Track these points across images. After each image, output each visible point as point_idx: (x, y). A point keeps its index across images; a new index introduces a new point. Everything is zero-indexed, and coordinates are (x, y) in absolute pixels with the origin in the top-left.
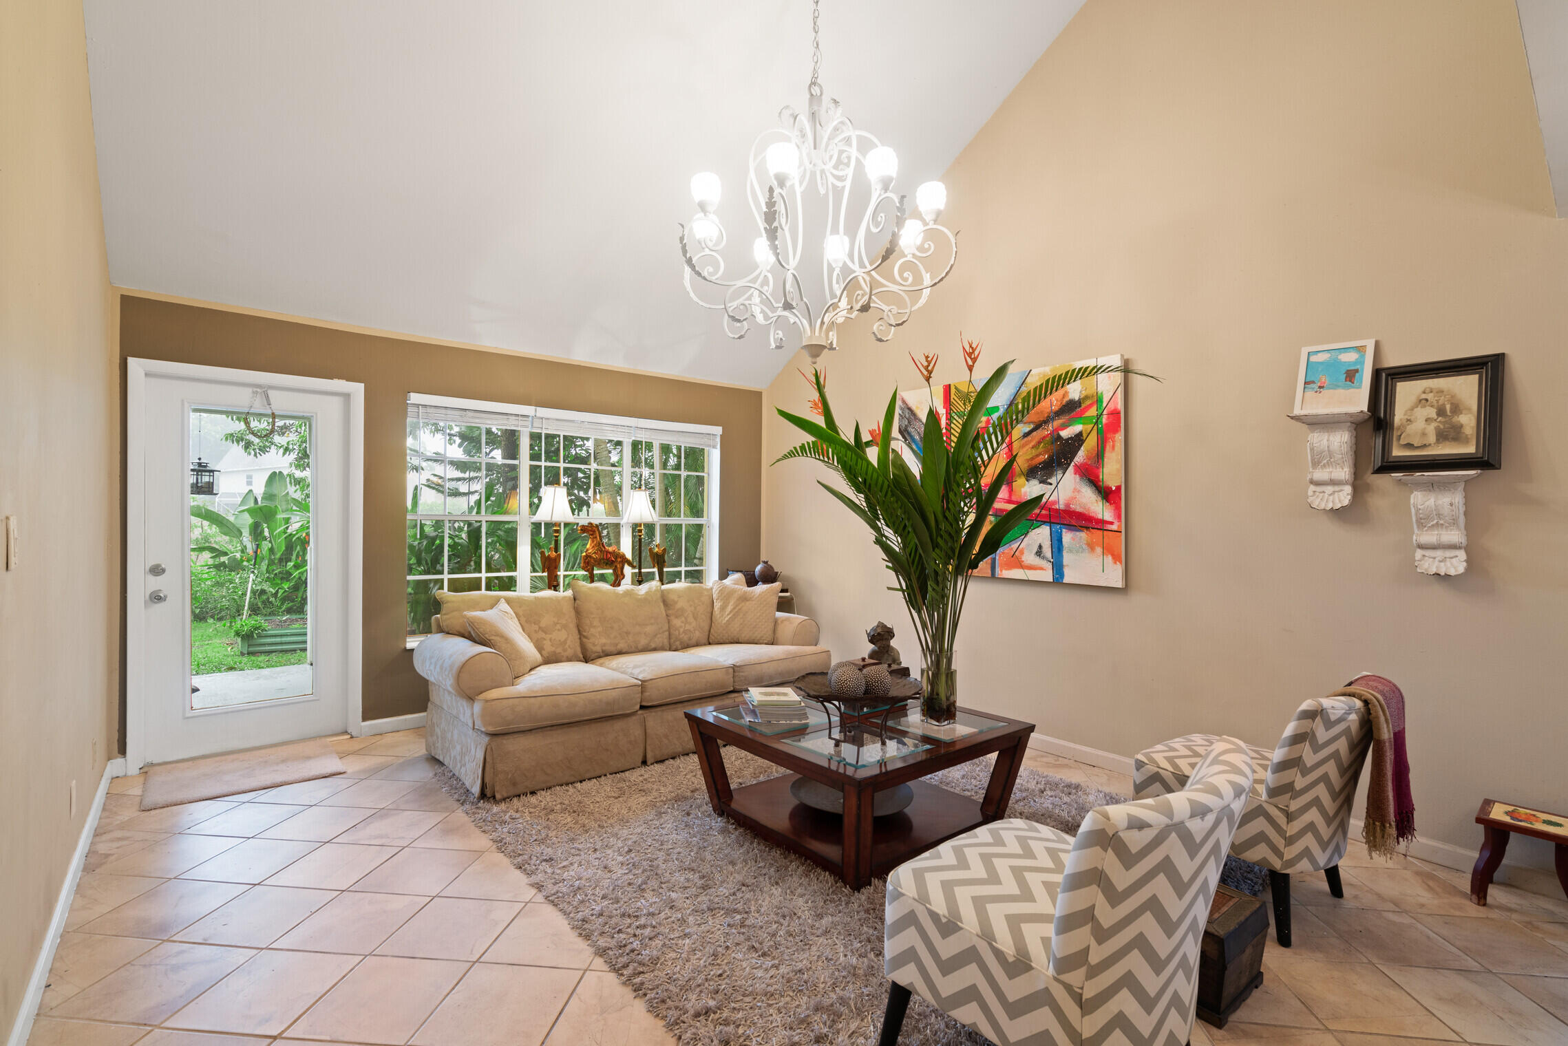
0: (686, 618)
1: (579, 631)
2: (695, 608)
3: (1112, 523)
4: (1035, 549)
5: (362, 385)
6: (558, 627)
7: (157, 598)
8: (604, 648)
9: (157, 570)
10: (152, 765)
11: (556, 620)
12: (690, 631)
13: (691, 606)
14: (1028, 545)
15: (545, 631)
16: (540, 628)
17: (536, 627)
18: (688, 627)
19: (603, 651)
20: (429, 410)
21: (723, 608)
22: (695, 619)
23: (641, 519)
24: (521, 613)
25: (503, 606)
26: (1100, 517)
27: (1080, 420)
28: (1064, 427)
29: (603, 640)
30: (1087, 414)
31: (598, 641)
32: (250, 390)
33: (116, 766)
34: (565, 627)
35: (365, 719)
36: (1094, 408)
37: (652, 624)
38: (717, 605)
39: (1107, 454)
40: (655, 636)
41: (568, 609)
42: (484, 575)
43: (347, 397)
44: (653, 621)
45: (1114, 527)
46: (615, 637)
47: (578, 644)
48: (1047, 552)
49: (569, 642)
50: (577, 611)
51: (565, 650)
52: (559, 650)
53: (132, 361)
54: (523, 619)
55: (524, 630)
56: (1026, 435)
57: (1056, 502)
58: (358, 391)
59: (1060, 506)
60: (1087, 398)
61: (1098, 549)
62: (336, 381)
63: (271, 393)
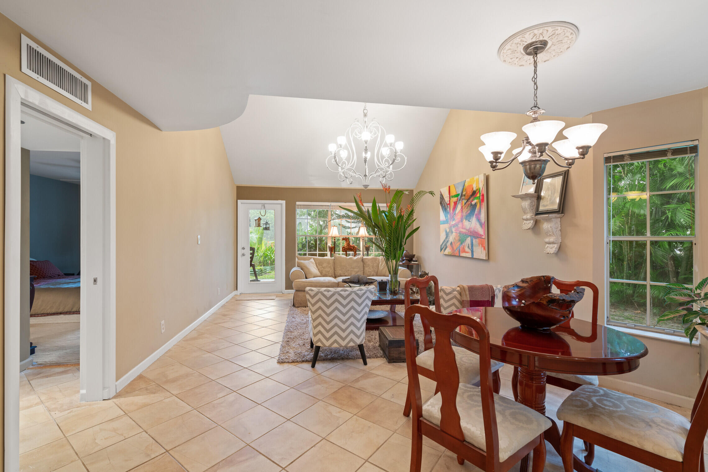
0: (370, 268)
1: (334, 269)
2: (373, 265)
3: (483, 236)
4: (468, 245)
5: (285, 201)
6: (328, 267)
7: (243, 255)
8: (341, 274)
9: (243, 248)
10: (242, 293)
11: (327, 265)
12: (371, 272)
13: (372, 264)
14: (466, 244)
15: (324, 268)
16: (322, 267)
17: (321, 267)
18: (370, 270)
19: (340, 275)
20: (301, 206)
21: (381, 265)
22: (373, 268)
23: (362, 235)
24: (317, 262)
25: (312, 260)
26: (480, 233)
27: (476, 198)
28: (472, 201)
29: (340, 272)
30: (477, 196)
31: (338, 272)
32: (261, 205)
33: (235, 293)
34: (330, 267)
35: (286, 289)
36: (478, 194)
37: (357, 268)
39: (482, 209)
40: (358, 272)
41: (331, 262)
42: (318, 252)
43: (281, 204)
44: (357, 267)
45: (483, 237)
46: (344, 271)
47: (333, 272)
48: (470, 246)
49: (330, 272)
50: (334, 263)
51: (329, 274)
52: (327, 274)
53: (238, 200)
54: (317, 265)
55: (317, 267)
56: (465, 203)
57: (471, 228)
58: (284, 202)
59: (472, 230)
60: (477, 190)
61: (481, 245)
62: (279, 200)
63: (265, 205)
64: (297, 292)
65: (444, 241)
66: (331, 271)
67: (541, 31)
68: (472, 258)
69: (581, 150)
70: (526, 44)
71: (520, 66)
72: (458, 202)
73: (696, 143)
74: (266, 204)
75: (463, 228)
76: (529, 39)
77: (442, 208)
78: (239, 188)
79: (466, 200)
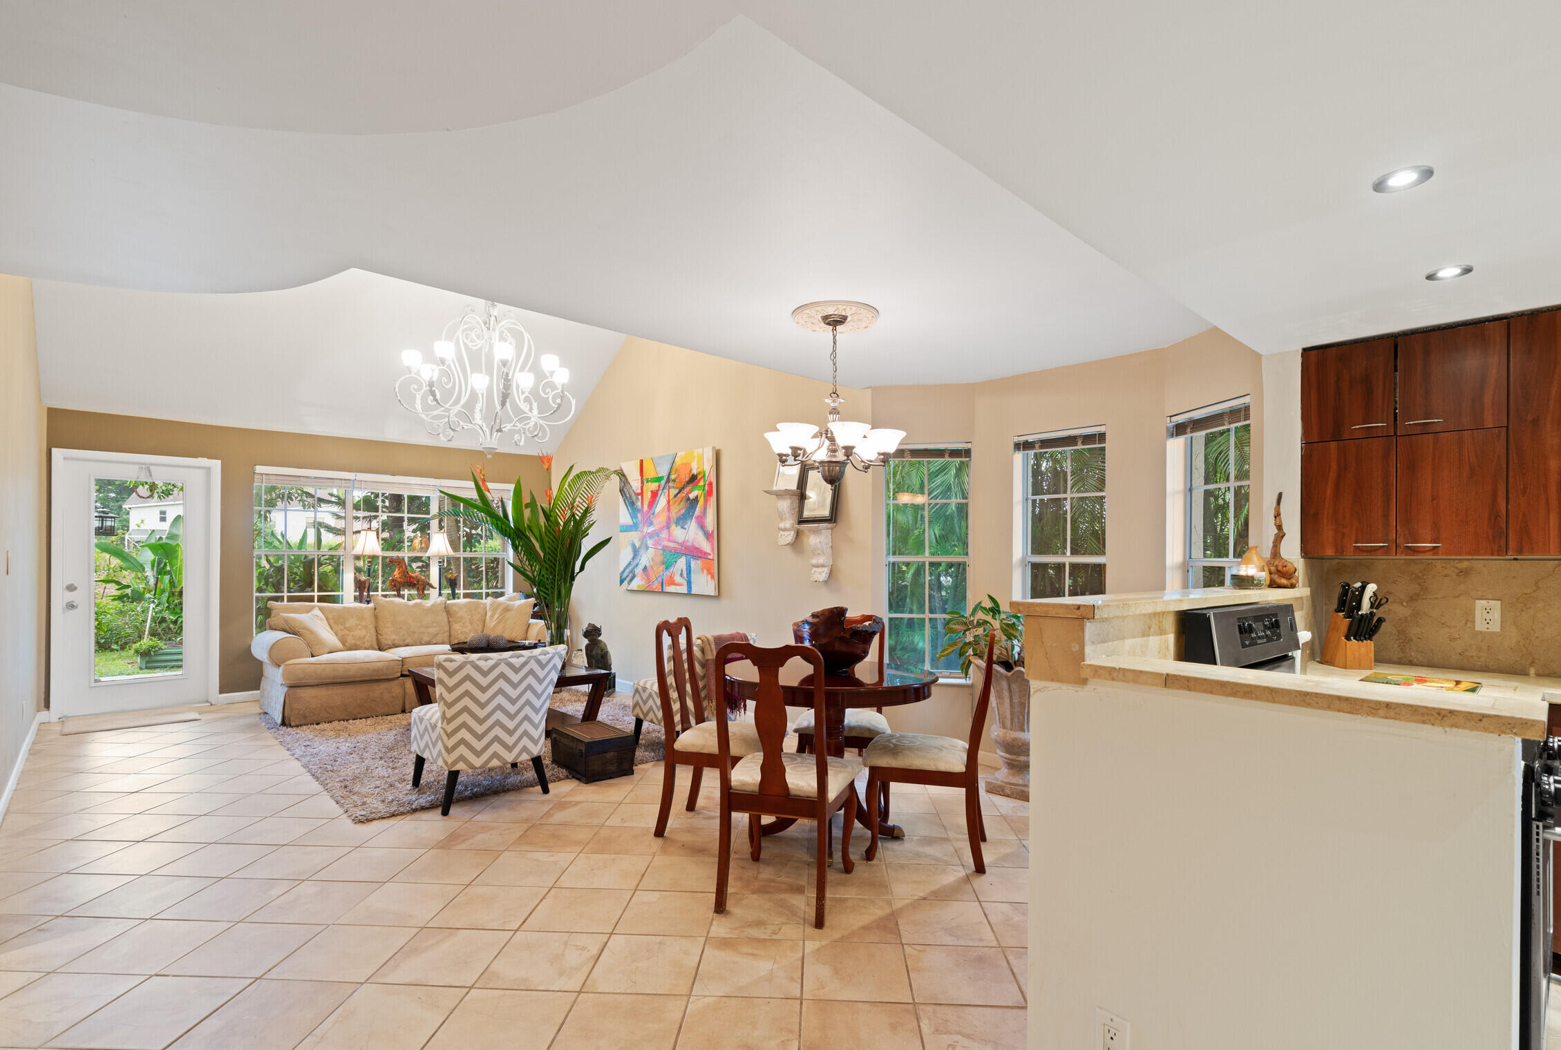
0: (464, 624)
1: (377, 631)
2: (472, 616)
3: (710, 554)
4: (680, 572)
5: (219, 462)
6: (359, 627)
7: (71, 606)
8: (394, 642)
9: (71, 588)
10: (66, 717)
11: (358, 622)
12: (467, 633)
13: (468, 615)
14: (677, 570)
15: (349, 630)
16: (345, 628)
17: (343, 627)
18: (464, 629)
19: (393, 645)
20: (271, 477)
21: (492, 616)
22: (471, 624)
23: (439, 552)
24: (330, 616)
25: (317, 612)
26: (705, 550)
27: (697, 488)
28: (690, 492)
29: (394, 637)
30: (700, 484)
31: (389, 636)
32: (137, 467)
33: (43, 716)
34: (365, 627)
35: (221, 692)
36: (702, 481)
37: (435, 627)
38: (489, 614)
39: (708, 510)
40: (437, 635)
41: (369, 616)
42: (316, 594)
43: (208, 469)
44: (435, 624)
45: (711, 557)
46: (404, 635)
47: (374, 638)
48: (685, 572)
49: (367, 638)
50: (376, 617)
51: (364, 643)
52: (358, 643)
53: (54, 451)
54: (332, 622)
55: (331, 629)
56: (676, 496)
57: (688, 541)
58: (216, 465)
59: (689, 544)
60: (699, 473)
61: (705, 571)
62: (200, 459)
63: (152, 468)
64: (294, 689)
65: (630, 563)
66: (370, 636)
67: (845, 307)
68: (689, 594)
69: (882, 457)
70: (826, 314)
71: (813, 331)
72: (660, 492)
73: (969, 446)
74: (152, 464)
75: (669, 541)
76: (830, 311)
77: (624, 500)
78: (53, 414)
79: (678, 490)
